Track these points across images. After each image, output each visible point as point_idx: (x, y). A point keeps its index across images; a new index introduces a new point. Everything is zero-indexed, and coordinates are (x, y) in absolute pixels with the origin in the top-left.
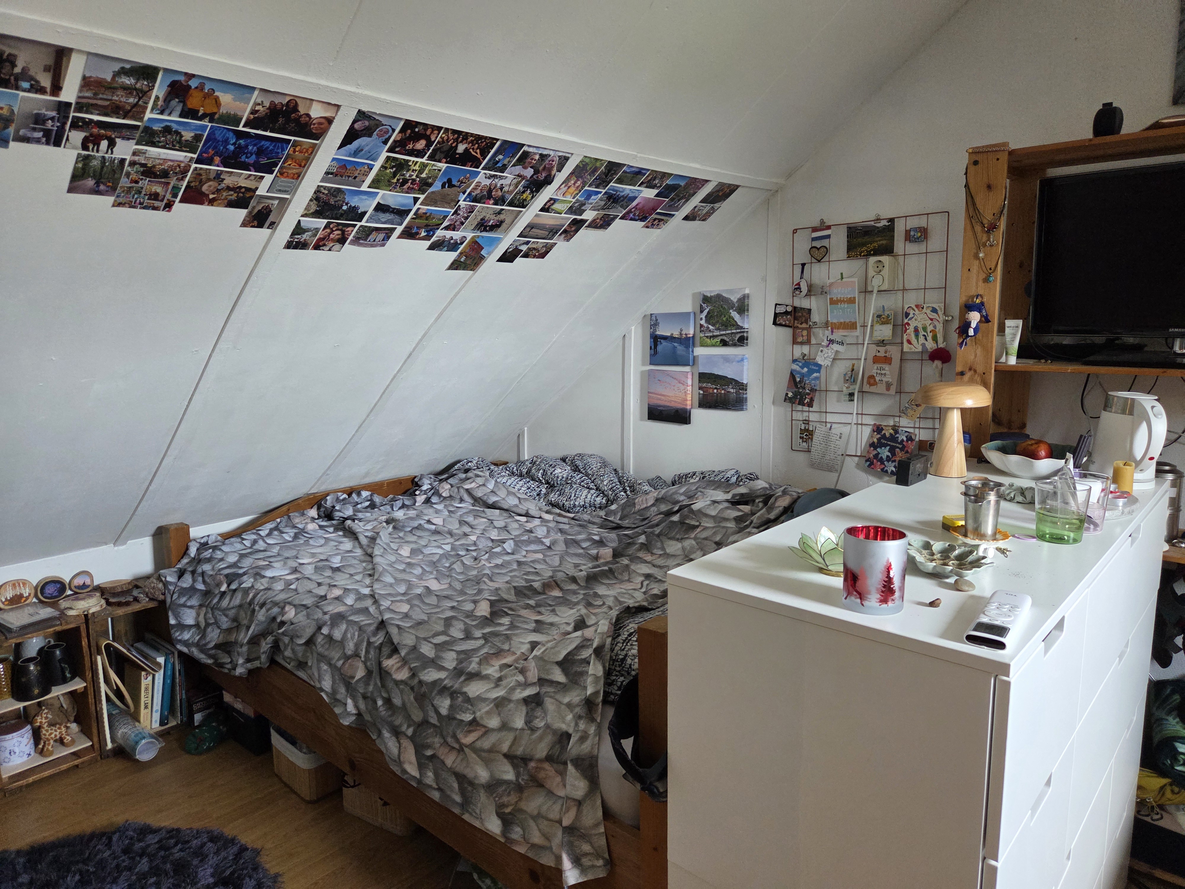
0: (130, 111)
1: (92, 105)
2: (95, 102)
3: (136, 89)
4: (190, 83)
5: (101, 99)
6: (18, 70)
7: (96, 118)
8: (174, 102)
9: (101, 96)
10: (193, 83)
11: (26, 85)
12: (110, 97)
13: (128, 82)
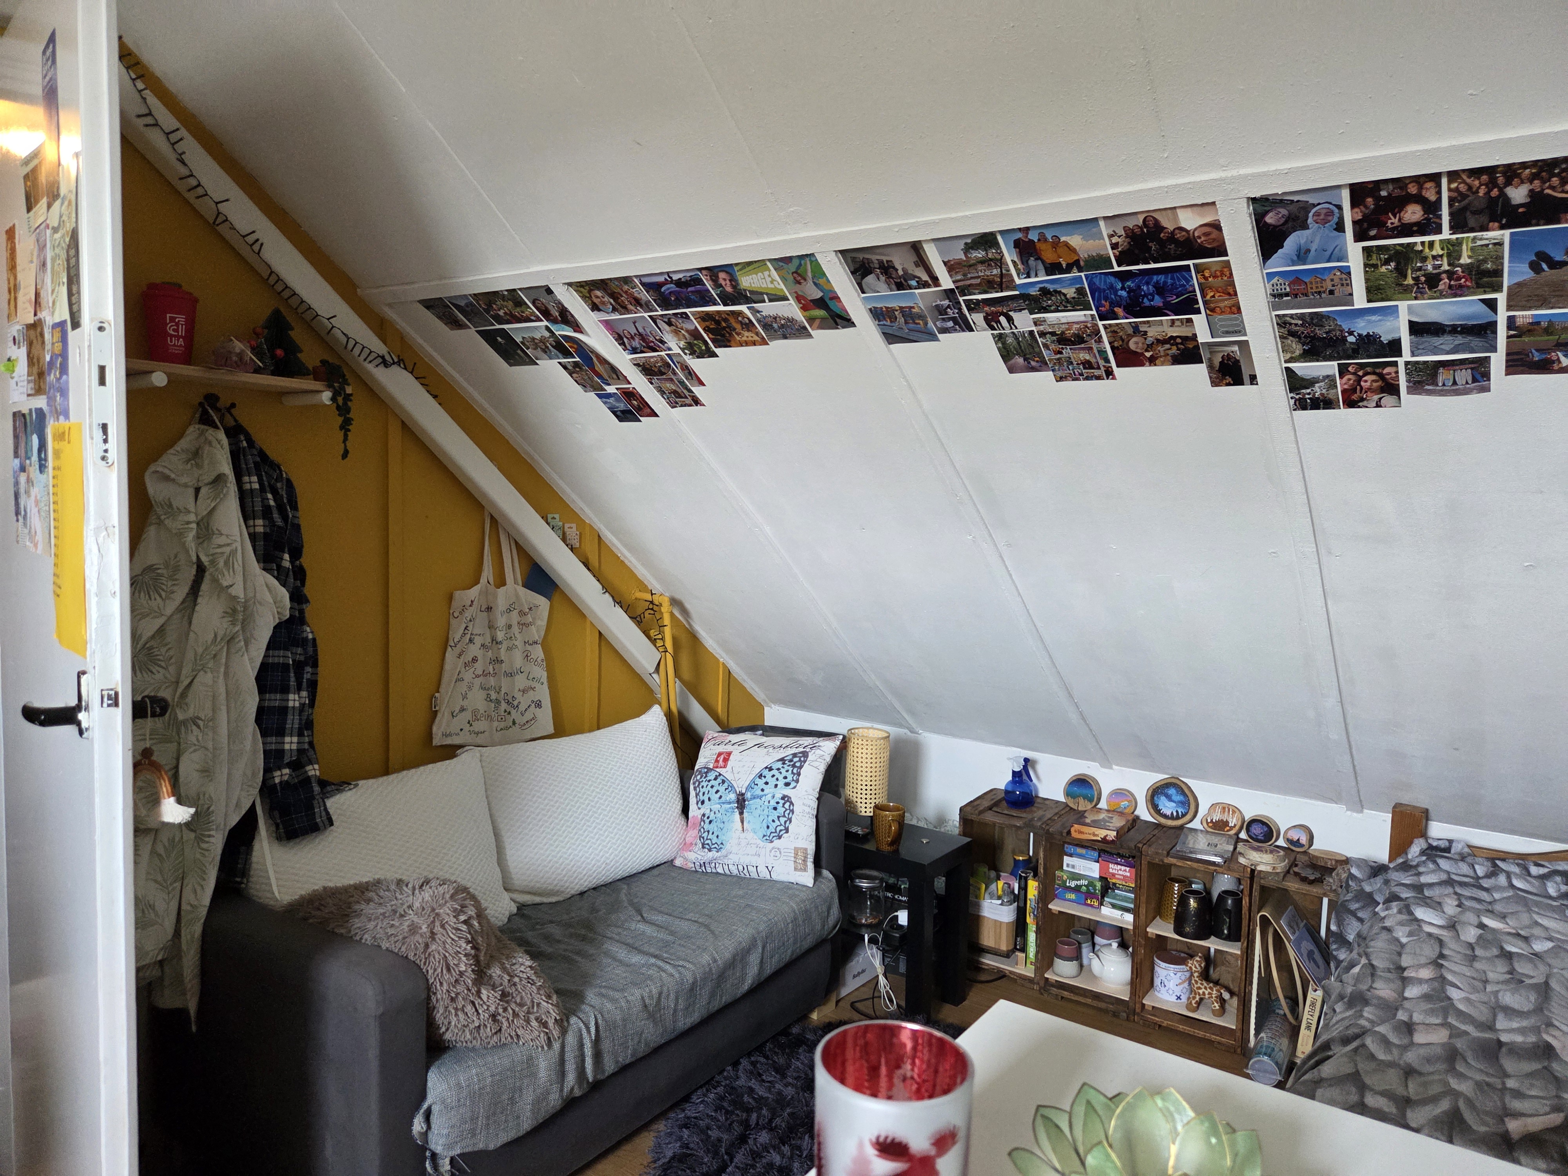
0: (1001, 281)
1: (969, 285)
2: (968, 282)
3: (991, 260)
4: (1030, 237)
5: (972, 278)
6: (901, 272)
7: (980, 297)
8: (1032, 261)
9: (969, 276)
10: (1033, 236)
11: (913, 283)
12: (976, 275)
13: (980, 256)
